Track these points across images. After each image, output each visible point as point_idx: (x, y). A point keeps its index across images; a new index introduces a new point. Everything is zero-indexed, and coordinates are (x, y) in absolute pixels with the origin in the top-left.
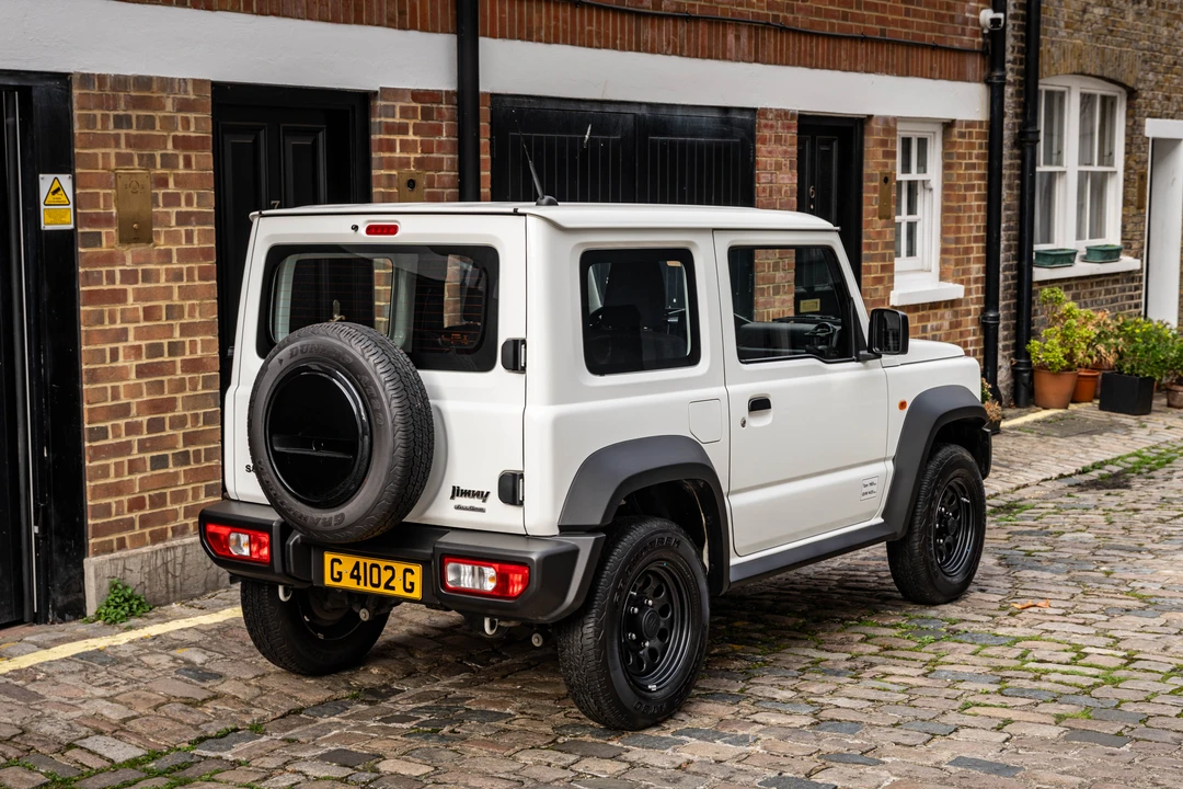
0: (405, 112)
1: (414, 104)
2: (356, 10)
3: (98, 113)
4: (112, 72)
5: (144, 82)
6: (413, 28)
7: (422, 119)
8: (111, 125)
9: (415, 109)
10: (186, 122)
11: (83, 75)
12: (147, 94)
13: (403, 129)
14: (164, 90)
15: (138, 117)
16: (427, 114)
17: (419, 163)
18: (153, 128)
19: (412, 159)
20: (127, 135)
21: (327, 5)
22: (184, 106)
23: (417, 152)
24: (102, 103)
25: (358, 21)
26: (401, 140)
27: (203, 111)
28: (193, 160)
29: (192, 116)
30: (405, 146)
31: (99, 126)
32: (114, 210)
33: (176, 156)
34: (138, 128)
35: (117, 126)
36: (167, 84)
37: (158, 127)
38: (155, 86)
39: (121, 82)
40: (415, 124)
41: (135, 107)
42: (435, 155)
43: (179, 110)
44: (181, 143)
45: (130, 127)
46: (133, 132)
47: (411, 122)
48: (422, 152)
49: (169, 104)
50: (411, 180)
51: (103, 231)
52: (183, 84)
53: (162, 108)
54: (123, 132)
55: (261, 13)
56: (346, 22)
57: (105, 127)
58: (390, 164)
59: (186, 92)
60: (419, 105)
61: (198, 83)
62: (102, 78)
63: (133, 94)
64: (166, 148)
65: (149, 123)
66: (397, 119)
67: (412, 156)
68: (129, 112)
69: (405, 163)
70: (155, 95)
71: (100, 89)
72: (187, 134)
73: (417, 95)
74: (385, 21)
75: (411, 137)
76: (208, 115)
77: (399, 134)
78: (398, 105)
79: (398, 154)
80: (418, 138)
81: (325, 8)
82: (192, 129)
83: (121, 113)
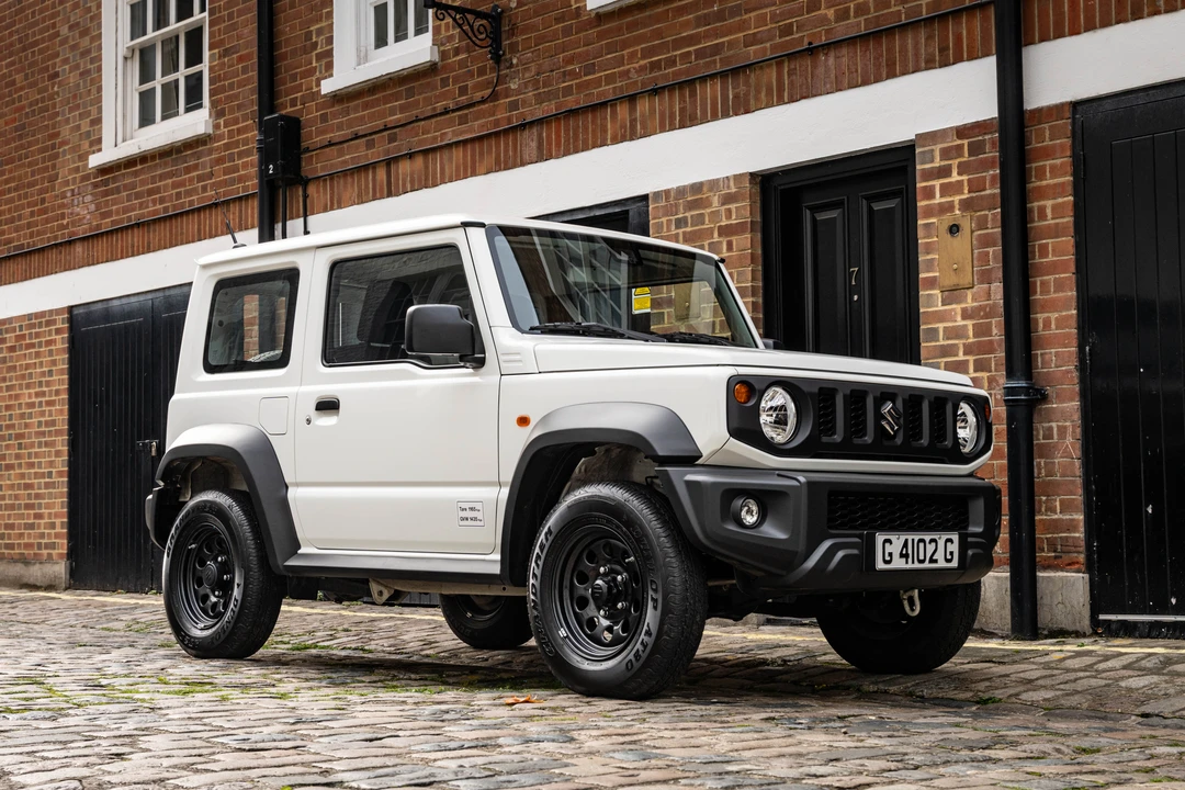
0: (946, 154)
1: (959, 142)
2: (887, 65)
3: (664, 220)
4: (675, 186)
5: (697, 188)
6: (958, 59)
7: (970, 155)
8: (673, 227)
9: (960, 147)
10: (729, 211)
11: (654, 193)
12: (699, 196)
13: (944, 172)
14: (711, 190)
15: (692, 216)
16: (975, 149)
17: (966, 205)
18: (703, 223)
19: (956, 203)
20: (684, 233)
21: (857, 71)
22: (728, 199)
23: (963, 193)
24: (668, 211)
25: (892, 75)
26: (941, 185)
27: (743, 200)
28: (734, 243)
29: (733, 206)
30: (946, 190)
31: (665, 230)
32: (673, 294)
33: (721, 242)
34: (692, 226)
35: (677, 227)
36: (713, 184)
37: (707, 222)
38: (705, 189)
39: (681, 191)
40: (960, 163)
41: (690, 209)
42: (988, 192)
43: (723, 204)
44: (724, 231)
45: (686, 226)
46: (689, 229)
47: (955, 163)
48: (969, 192)
49: (715, 201)
50: (954, 225)
51: (665, 311)
52: (726, 181)
53: (710, 205)
54: (680, 231)
55: (792, 100)
56: (877, 80)
57: (669, 230)
58: (929, 212)
59: (729, 187)
60: (966, 142)
61: (737, 178)
62: (667, 192)
63: (689, 199)
64: (712, 238)
65: (700, 219)
66: (937, 163)
67: (957, 199)
68: (686, 214)
69: (949, 207)
70: (704, 196)
71: (666, 201)
72: (729, 223)
73: (962, 132)
74: (923, 65)
75: (955, 177)
76: (747, 203)
77: (939, 177)
78: (937, 148)
79: (938, 200)
80: (965, 177)
81: (855, 74)
82: (734, 217)
83: (681, 216)
